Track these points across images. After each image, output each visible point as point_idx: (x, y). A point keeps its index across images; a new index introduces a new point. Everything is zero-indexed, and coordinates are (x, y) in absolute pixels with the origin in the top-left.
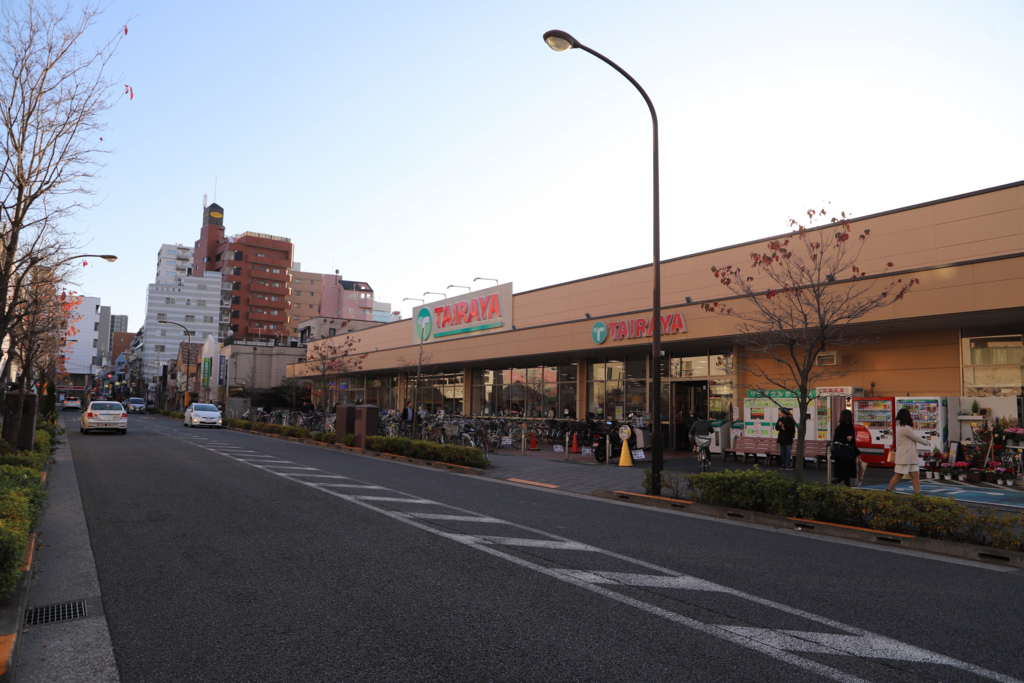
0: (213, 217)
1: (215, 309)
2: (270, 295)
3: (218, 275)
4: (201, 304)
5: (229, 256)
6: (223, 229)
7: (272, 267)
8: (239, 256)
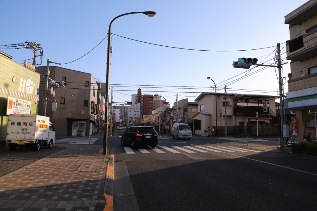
0: (139, 91)
1: (139, 110)
2: (150, 106)
3: (140, 103)
4: (137, 109)
5: (142, 99)
6: (141, 94)
7: (150, 101)
8: (144, 99)
